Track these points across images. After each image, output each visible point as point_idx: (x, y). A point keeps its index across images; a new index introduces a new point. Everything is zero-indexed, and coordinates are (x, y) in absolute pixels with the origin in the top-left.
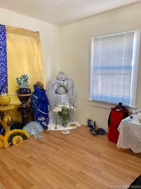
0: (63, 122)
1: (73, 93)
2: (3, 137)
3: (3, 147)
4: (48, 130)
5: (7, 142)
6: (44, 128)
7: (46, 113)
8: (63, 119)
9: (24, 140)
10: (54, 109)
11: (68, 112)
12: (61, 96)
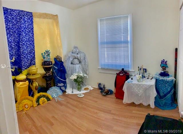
0: (78, 87)
1: (85, 63)
2: (33, 98)
3: (33, 106)
4: (66, 93)
5: (35, 102)
6: (63, 92)
7: (64, 80)
8: (78, 84)
9: (48, 101)
10: (70, 76)
11: (82, 79)
12: (75, 66)
